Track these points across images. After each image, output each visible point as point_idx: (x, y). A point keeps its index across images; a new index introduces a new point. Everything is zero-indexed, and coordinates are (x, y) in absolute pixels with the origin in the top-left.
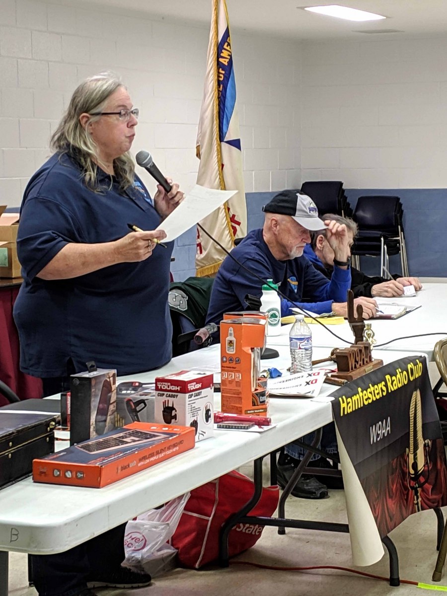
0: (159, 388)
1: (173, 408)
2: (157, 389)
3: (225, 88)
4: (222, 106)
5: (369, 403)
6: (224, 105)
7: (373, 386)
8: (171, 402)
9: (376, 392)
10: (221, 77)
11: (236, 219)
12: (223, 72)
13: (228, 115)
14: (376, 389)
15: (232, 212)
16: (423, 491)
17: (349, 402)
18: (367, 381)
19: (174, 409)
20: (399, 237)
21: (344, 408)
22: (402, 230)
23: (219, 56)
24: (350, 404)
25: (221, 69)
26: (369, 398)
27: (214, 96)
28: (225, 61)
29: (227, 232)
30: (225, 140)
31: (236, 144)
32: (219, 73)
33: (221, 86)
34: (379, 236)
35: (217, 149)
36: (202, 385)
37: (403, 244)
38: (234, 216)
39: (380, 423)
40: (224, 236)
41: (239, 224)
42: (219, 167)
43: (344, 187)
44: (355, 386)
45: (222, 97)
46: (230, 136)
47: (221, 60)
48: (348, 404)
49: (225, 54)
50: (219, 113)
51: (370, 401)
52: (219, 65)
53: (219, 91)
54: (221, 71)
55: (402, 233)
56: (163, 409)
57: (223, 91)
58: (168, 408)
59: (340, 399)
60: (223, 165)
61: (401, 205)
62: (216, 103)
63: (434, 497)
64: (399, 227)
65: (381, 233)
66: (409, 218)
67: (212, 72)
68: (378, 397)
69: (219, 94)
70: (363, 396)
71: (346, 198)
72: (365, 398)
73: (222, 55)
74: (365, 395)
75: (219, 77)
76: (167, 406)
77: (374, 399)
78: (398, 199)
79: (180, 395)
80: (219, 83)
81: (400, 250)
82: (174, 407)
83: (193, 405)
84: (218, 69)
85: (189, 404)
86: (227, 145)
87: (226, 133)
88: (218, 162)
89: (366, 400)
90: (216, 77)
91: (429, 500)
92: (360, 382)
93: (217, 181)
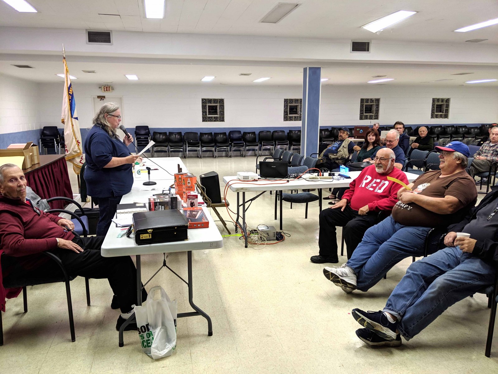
3: (72, 101)
8: (193, 201)
11: (79, 141)
13: (74, 110)
15: (77, 140)
23: (69, 91)
27: (68, 104)
29: (76, 146)
30: (73, 117)
35: (71, 120)
38: (78, 141)
40: (76, 147)
41: (80, 143)
46: (75, 116)
47: (69, 92)
49: (71, 91)
50: (70, 109)
52: (69, 94)
53: (69, 102)
54: (70, 96)
60: (73, 125)
62: (69, 106)
75: (69, 98)
80: (70, 100)
84: (69, 95)
86: (74, 119)
87: (73, 115)
88: (71, 124)
93: (72, 130)
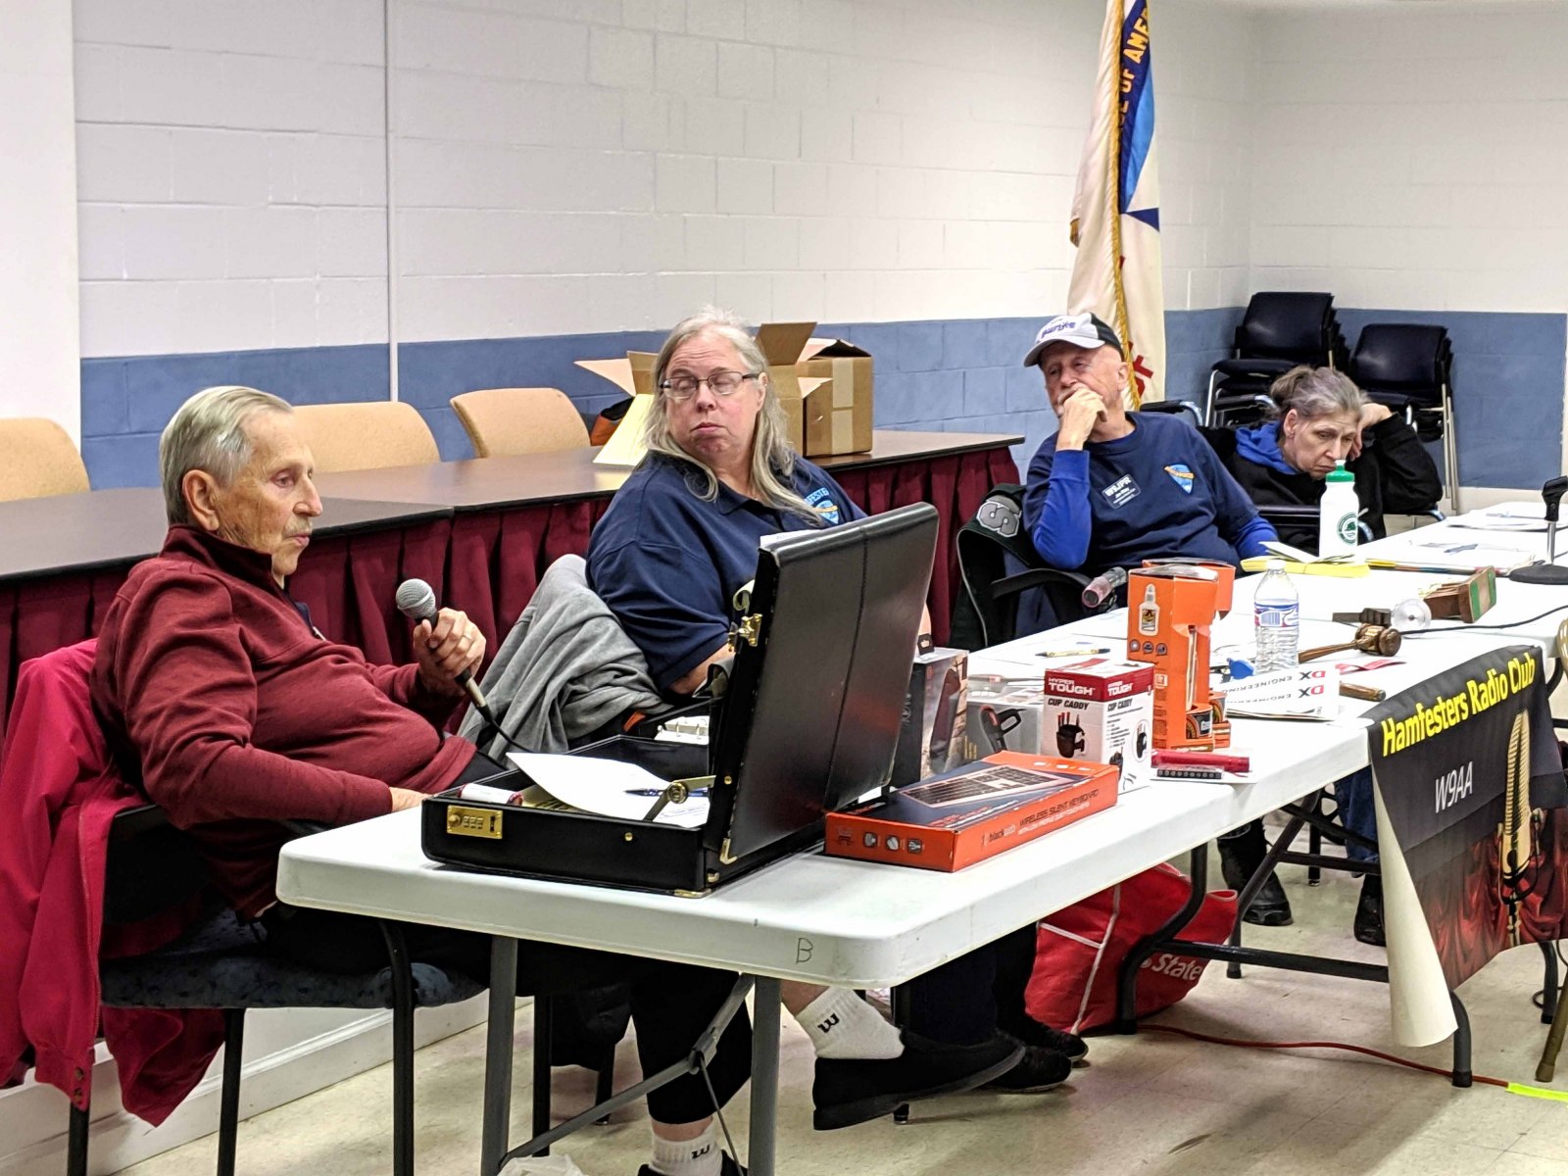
0: (1053, 689)
1: (1077, 729)
2: (1048, 690)
3: (1133, 109)
4: (1125, 144)
5: (1436, 735)
6: (1130, 141)
7: (1444, 700)
8: (1074, 716)
9: (1450, 713)
10: (1126, 86)
11: (1144, 364)
12: (1131, 77)
13: (1138, 161)
14: (1450, 708)
15: (1136, 352)
16: (1525, 906)
17: (1400, 731)
18: (1433, 690)
19: (1080, 730)
20: (1441, 406)
21: (1390, 742)
22: (1450, 393)
23: (1123, 45)
24: (1401, 735)
25: (1126, 71)
26: (1436, 724)
27: (1112, 123)
28: (1136, 55)
30: (1130, 209)
31: (1150, 217)
32: (1122, 78)
33: (1127, 104)
34: (1402, 403)
35: (1114, 229)
36: (1133, 687)
37: (1448, 421)
38: (1140, 359)
39: (1454, 773)
41: (1149, 374)
42: (1115, 263)
43: (1335, 305)
44: (1411, 701)
45: (1126, 127)
46: (1139, 202)
47: (1127, 52)
48: (1398, 733)
49: (1136, 40)
50: (1120, 156)
51: (1438, 730)
52: (1124, 62)
53: (1121, 113)
54: (1126, 74)
55: (1449, 399)
56: (1057, 730)
57: (1130, 114)
58: (1068, 727)
59: (1384, 723)
60: (1122, 260)
61: (1448, 343)
62: (1115, 136)
63: (1546, 919)
64: (1444, 387)
65: (1405, 397)
66: (1463, 368)
67: (1109, 75)
68: (1453, 723)
69: (1120, 120)
70: (1425, 720)
71: (1337, 326)
72: (1429, 722)
73: (1130, 42)
74: (1430, 718)
75: (1122, 85)
76: (1065, 723)
77: (1446, 727)
78: (1443, 331)
79: (1092, 704)
80: (1122, 97)
81: (1442, 432)
82: (1081, 725)
83: (1117, 724)
84: (1122, 70)
85: (1109, 722)
86: (1133, 220)
87: (1131, 196)
88: (1114, 252)
89: (1432, 726)
90: (1117, 87)
91: (1536, 925)
92: (1421, 694)
93: (1111, 289)
